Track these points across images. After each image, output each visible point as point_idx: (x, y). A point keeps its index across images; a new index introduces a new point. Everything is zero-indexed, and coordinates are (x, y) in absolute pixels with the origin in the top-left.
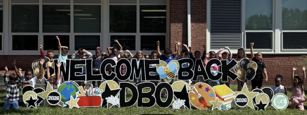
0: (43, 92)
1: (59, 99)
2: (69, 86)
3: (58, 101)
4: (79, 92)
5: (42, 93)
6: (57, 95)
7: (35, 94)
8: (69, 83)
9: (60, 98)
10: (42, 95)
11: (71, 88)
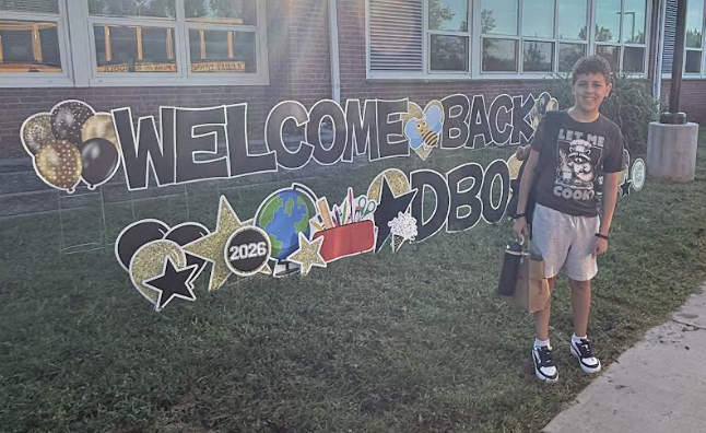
0: (204, 237)
1: (264, 250)
2: (290, 203)
3: (264, 257)
4: (319, 217)
5: (203, 242)
6: (257, 237)
7: (177, 250)
8: (290, 191)
9: (267, 248)
10: (201, 247)
11: (295, 209)
